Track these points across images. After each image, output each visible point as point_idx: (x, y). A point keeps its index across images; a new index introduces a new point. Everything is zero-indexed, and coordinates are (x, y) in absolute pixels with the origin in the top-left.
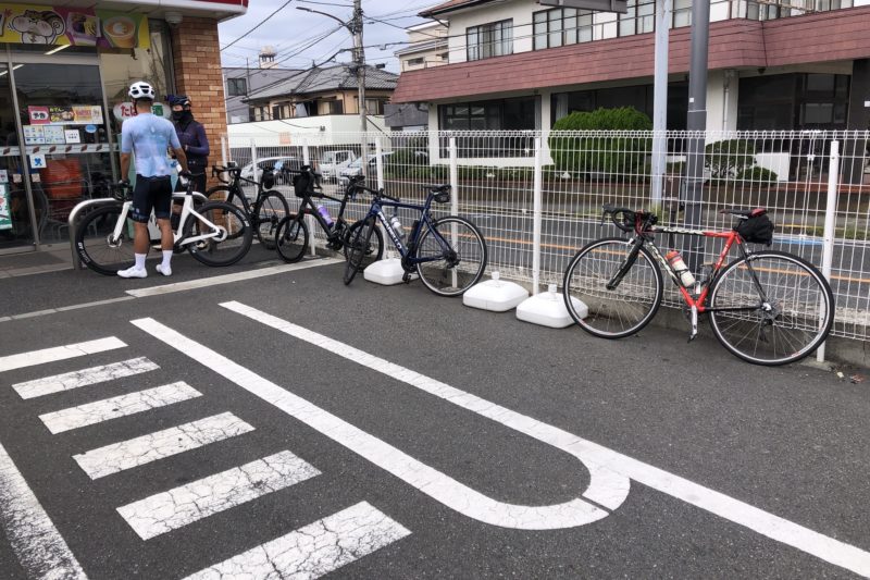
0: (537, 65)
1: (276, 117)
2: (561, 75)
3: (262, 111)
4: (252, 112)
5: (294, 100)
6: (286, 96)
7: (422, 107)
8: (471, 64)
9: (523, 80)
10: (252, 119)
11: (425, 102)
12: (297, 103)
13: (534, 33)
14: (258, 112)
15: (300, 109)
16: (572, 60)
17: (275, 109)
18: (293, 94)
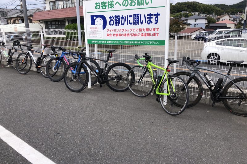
0: (62, 12)
1: (14, 23)
2: (67, 15)
3: (10, 21)
4: (7, 21)
5: (19, 18)
6: (16, 17)
7: (41, 21)
8: (51, 11)
9: (59, 16)
10: (8, 24)
11: (41, 20)
12: (20, 19)
13: (63, 4)
14: (9, 21)
15: (20, 21)
16: (69, 11)
17: (14, 21)
18: (18, 17)
